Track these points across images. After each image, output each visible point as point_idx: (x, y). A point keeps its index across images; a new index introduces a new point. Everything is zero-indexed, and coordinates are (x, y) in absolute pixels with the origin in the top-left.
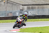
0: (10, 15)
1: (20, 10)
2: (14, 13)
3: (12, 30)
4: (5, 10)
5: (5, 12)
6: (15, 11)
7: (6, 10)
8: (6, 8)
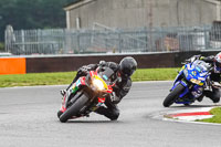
0: (168, 47)
1: (211, 25)
2: (184, 37)
3: (176, 115)
4: (147, 24)
5: (146, 33)
6: (188, 29)
7: (151, 24)
8: (150, 15)
